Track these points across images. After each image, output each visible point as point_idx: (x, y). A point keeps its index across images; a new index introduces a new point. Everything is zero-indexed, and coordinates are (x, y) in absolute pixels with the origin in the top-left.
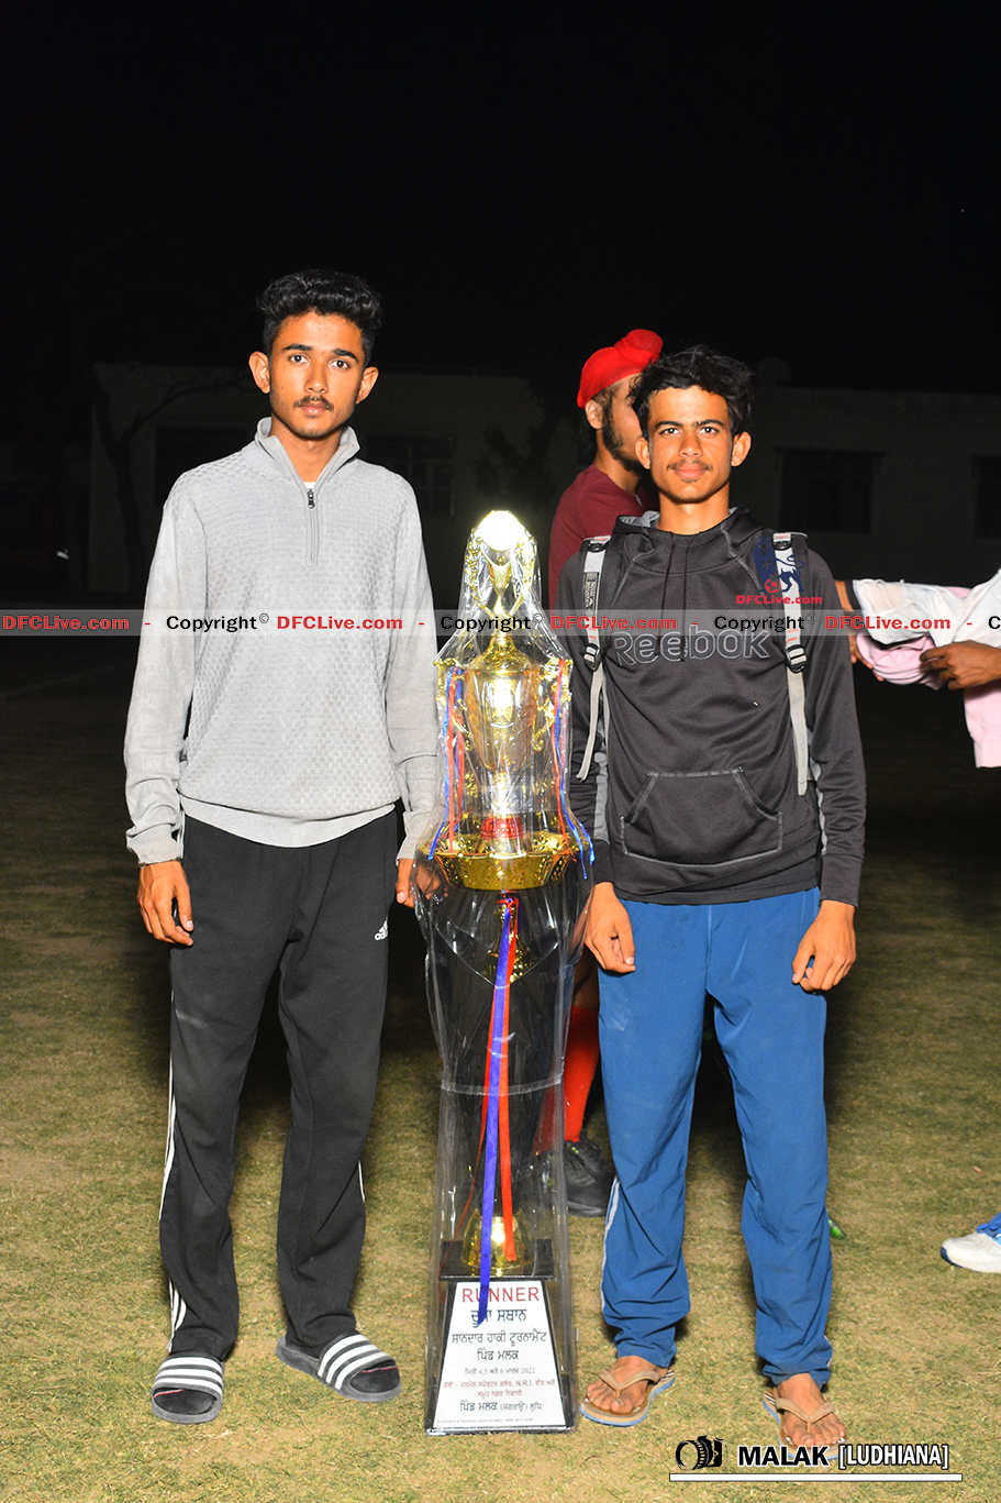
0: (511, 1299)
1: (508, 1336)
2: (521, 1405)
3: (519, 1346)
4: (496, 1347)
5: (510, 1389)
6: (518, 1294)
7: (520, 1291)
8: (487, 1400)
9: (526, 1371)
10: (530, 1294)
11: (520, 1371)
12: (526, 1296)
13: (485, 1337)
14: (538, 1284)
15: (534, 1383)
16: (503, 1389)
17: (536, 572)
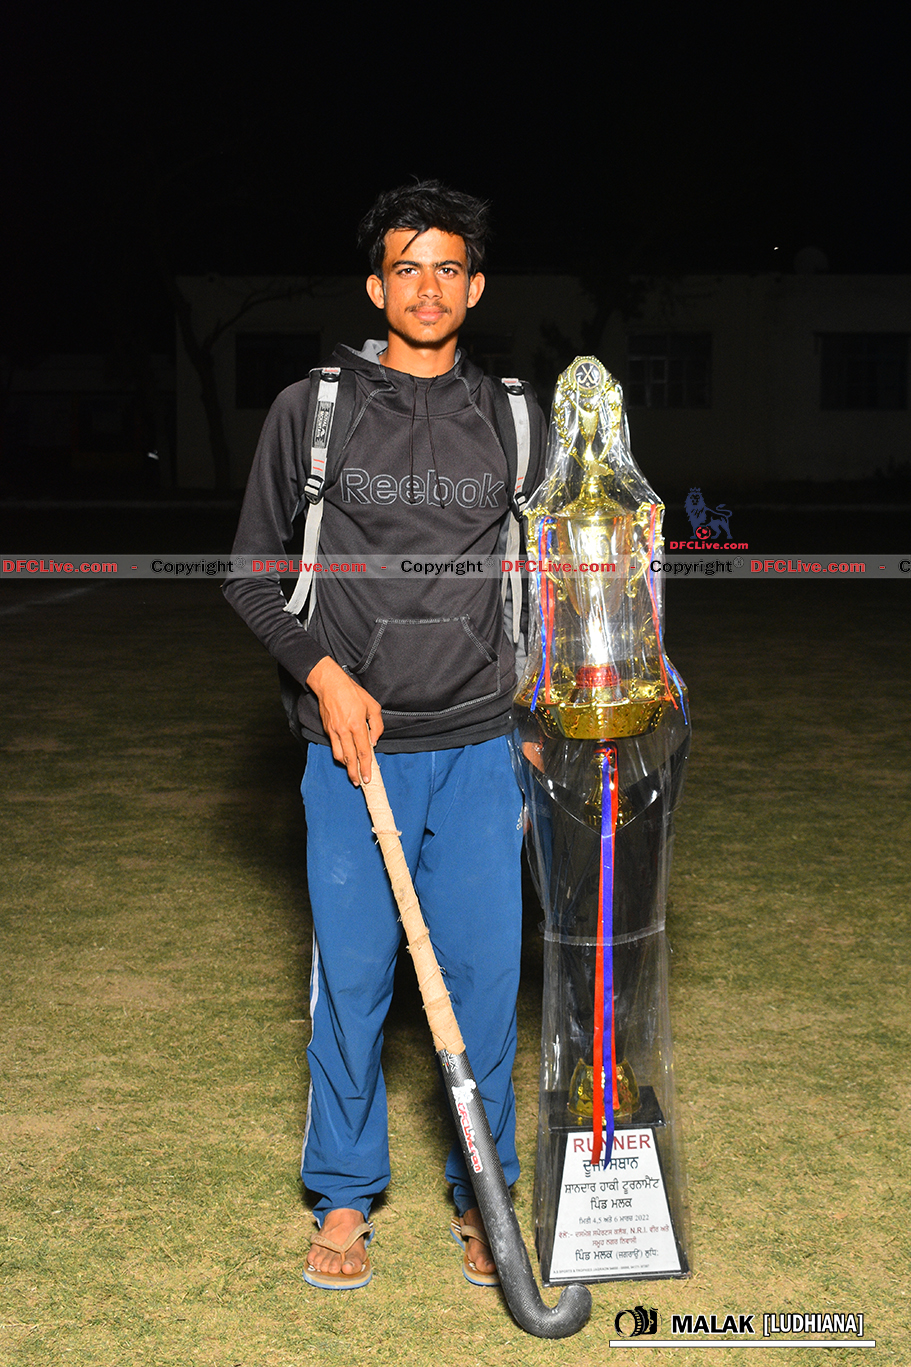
0: (622, 1147)
1: (621, 1185)
2: (636, 1253)
3: (632, 1194)
4: (609, 1195)
5: (625, 1237)
6: (629, 1142)
7: (631, 1139)
8: (603, 1248)
9: (640, 1218)
10: (641, 1141)
11: (634, 1218)
12: (637, 1144)
13: (598, 1186)
14: (649, 1132)
15: (648, 1230)
16: (617, 1237)
17: (623, 416)
